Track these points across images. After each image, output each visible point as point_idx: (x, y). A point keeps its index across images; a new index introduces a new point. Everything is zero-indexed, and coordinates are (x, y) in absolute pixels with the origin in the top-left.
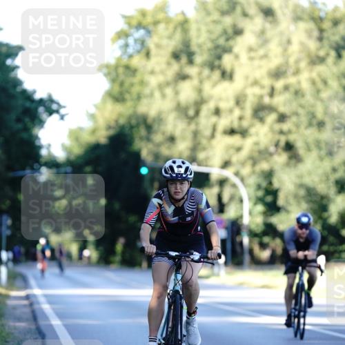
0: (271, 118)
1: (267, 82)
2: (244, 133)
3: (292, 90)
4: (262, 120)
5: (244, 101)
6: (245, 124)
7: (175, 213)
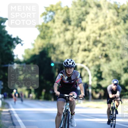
0: (100, 45)
1: (98, 32)
2: (89, 51)
3: (107, 35)
4: (96, 46)
5: (90, 39)
6: (90, 47)
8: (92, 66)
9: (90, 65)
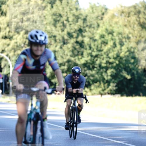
2: (11, 38)
6: (11, 34)
7: (34, 64)
8: (12, 57)
9: (11, 54)
